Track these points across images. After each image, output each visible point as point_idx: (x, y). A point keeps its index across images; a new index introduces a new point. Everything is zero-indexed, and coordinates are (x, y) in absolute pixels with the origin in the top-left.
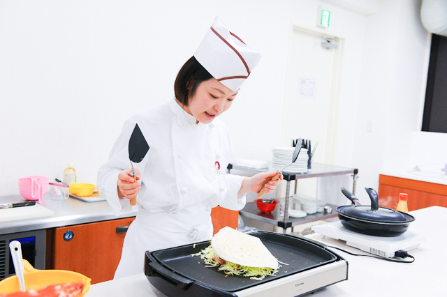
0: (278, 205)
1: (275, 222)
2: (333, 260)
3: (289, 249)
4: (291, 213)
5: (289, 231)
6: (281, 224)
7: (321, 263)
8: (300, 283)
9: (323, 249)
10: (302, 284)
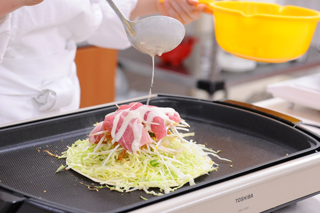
0: (196, 49)
1: (191, 81)
2: (313, 148)
3: (222, 130)
4: (224, 62)
5: (219, 96)
6: (203, 85)
7: (288, 156)
8: (246, 194)
9: (291, 127)
10: (251, 196)
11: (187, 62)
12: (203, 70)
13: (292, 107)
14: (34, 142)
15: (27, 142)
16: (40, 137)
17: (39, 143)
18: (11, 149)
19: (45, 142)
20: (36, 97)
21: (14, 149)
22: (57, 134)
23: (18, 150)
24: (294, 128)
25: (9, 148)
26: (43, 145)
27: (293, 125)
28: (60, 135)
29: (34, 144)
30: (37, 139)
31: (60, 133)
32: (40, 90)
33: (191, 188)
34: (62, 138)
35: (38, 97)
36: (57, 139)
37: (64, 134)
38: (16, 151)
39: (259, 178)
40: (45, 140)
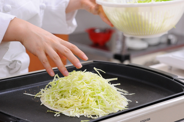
9: (171, 80)
10: (149, 119)
11: (108, 44)
12: (117, 48)
13: (171, 68)
14: (22, 88)
15: (18, 88)
16: (25, 85)
17: (25, 88)
18: (8, 92)
19: (28, 88)
20: (8, 65)
21: (10, 91)
22: (35, 83)
23: (13, 92)
24: (173, 80)
25: (7, 91)
26: (27, 89)
27: (172, 78)
28: (37, 84)
29: (22, 89)
30: (24, 85)
31: (37, 83)
32: (11, 61)
33: (115, 114)
34: (38, 85)
35: (9, 65)
36: (35, 86)
37: (39, 83)
38: (11, 92)
39: (154, 109)
40: (28, 86)
